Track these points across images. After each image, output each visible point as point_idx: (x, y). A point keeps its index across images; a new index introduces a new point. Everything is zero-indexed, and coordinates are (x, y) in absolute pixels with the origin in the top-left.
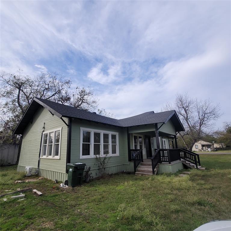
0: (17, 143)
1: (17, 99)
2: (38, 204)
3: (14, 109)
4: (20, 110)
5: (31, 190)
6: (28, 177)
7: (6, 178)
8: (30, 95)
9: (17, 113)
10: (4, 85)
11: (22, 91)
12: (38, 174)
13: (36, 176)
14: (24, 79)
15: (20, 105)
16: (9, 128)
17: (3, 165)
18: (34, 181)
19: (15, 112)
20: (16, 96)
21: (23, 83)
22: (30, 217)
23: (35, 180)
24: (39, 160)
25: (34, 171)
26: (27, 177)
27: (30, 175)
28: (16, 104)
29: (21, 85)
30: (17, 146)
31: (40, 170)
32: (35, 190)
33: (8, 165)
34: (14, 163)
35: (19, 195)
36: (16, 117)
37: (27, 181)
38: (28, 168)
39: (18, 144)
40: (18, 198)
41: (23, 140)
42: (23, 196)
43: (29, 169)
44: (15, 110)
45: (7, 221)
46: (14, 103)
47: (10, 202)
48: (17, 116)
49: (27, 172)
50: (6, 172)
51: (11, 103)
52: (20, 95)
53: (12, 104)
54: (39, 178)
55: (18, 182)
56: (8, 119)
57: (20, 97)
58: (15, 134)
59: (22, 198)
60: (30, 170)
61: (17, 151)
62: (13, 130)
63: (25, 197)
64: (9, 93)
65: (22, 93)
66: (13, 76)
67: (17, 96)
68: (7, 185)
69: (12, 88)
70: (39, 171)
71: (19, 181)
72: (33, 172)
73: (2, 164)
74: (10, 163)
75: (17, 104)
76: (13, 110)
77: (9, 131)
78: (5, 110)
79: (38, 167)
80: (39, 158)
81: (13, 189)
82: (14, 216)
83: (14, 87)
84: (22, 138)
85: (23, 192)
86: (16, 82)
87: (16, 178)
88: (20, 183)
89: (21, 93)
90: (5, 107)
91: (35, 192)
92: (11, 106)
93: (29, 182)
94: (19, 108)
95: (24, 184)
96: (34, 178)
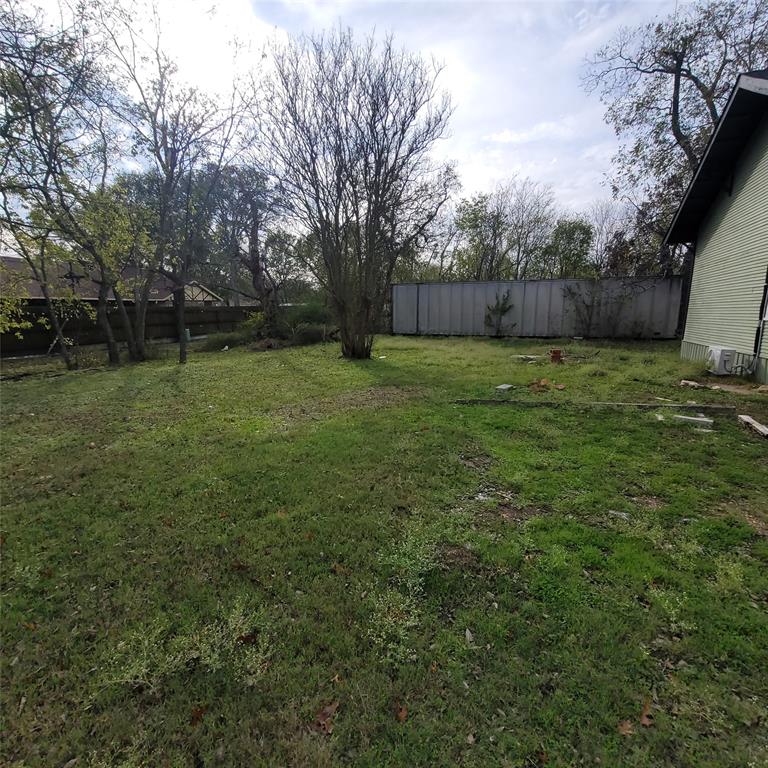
0: (676, 272)
1: (670, 118)
2: (759, 457)
3: (663, 159)
4: (682, 155)
5: (732, 415)
6: (719, 376)
7: (655, 368)
8: (719, 76)
9: (672, 171)
10: (626, 84)
11: (689, 75)
12: (753, 373)
13: (744, 379)
14: (695, 17)
15: (681, 139)
16: (650, 226)
17: (642, 336)
18: (738, 391)
19: (665, 167)
20: (665, 105)
21: (691, 39)
22: (737, 480)
23: (743, 391)
24: (759, 328)
25: (740, 361)
26: (715, 378)
27: (726, 373)
28: (667, 138)
29: (684, 51)
30: (675, 285)
31: (763, 362)
32: (746, 418)
33: (653, 339)
34: (671, 333)
35: (695, 416)
36: (669, 184)
37: (717, 387)
38: (716, 350)
39: (680, 277)
40: (695, 424)
41: (698, 262)
42: (708, 423)
43: (719, 352)
44: (666, 162)
45: (671, 464)
46: (661, 138)
47: (673, 426)
48: (675, 181)
49: (713, 362)
50: (653, 356)
51: (651, 141)
52: (682, 95)
53: (656, 142)
54: (760, 389)
55: (687, 384)
56: (646, 199)
57: (681, 104)
58: (670, 242)
59: (707, 428)
60: (726, 358)
61: (677, 298)
62: (661, 233)
63: (714, 426)
64: (644, 105)
65: (689, 82)
66: (653, 31)
67: (669, 104)
68: (660, 385)
69: (651, 80)
70: (758, 365)
71: (692, 383)
72: (736, 365)
73: (640, 334)
74: (658, 334)
75: (671, 137)
76: (659, 163)
77: (651, 238)
78: (635, 169)
79: (755, 351)
80: (761, 318)
81: (677, 400)
82: (686, 460)
83: (658, 74)
84: (693, 252)
85: (706, 411)
86: (663, 48)
87: (682, 374)
88: (693, 386)
89: (685, 83)
90: (634, 160)
91: (748, 423)
92: (651, 150)
93: (723, 391)
94: (678, 149)
95: (707, 395)
96: (741, 384)
